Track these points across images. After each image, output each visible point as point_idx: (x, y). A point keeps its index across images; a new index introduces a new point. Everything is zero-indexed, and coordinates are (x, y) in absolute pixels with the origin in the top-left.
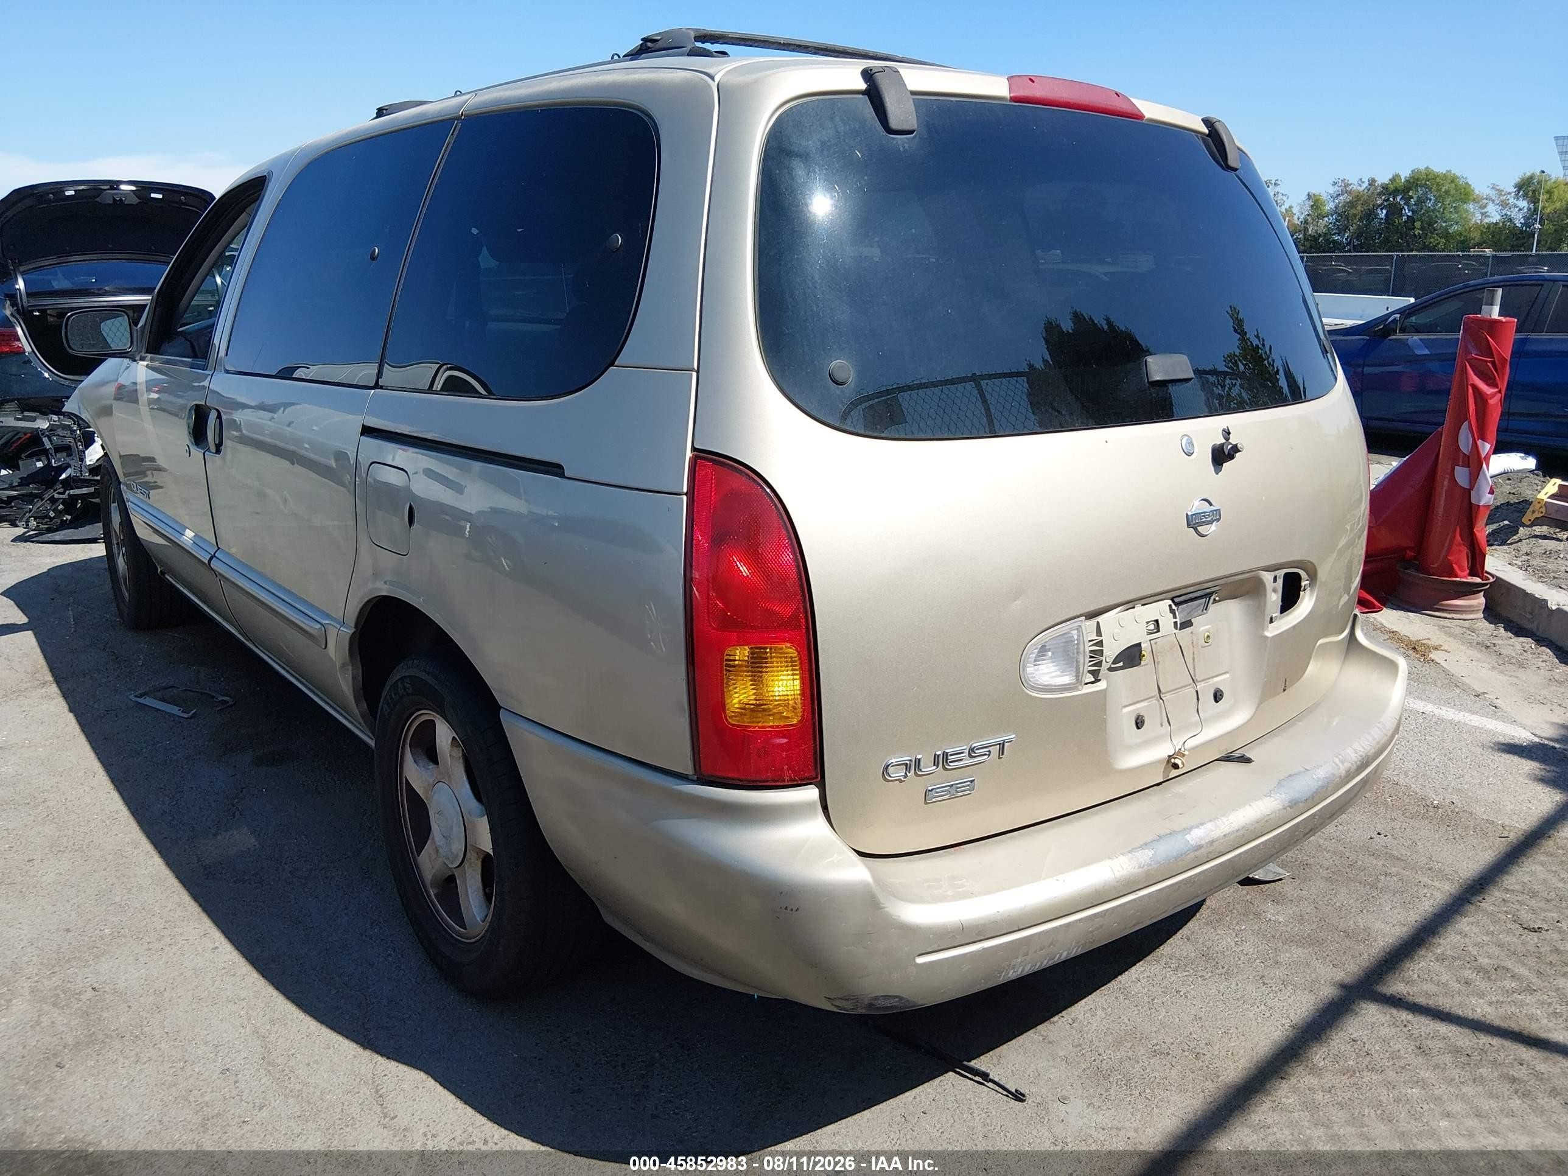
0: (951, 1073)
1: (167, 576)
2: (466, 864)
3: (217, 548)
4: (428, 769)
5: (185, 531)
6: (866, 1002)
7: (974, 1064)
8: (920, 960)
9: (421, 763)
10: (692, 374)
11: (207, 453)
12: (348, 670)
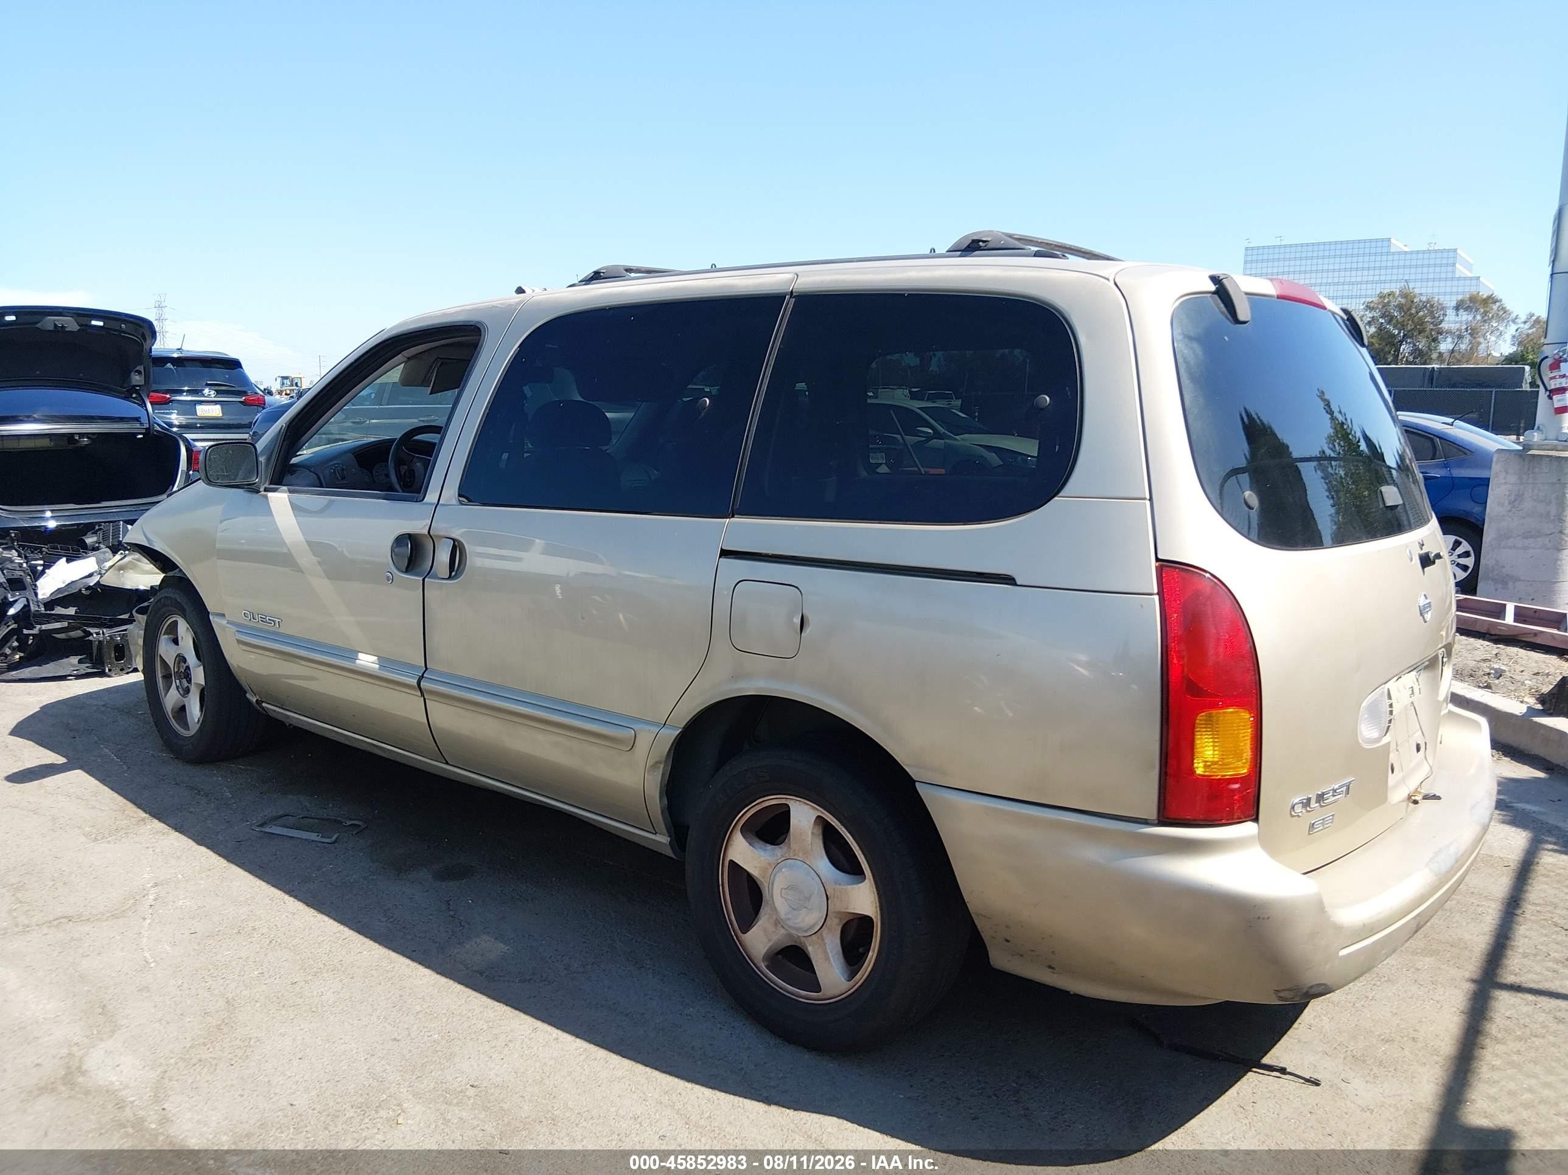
0: (1250, 1073)
1: (264, 705)
2: (824, 931)
3: (424, 669)
4: (766, 850)
5: (357, 656)
6: (1305, 991)
7: (1266, 1060)
8: (1343, 953)
9: (757, 845)
10: (1145, 503)
11: (426, 579)
12: (659, 767)
